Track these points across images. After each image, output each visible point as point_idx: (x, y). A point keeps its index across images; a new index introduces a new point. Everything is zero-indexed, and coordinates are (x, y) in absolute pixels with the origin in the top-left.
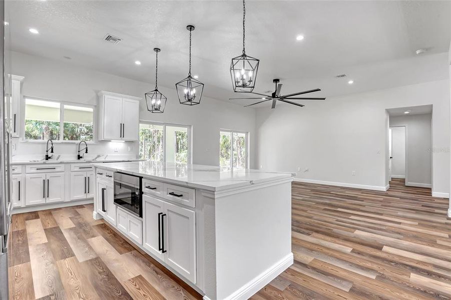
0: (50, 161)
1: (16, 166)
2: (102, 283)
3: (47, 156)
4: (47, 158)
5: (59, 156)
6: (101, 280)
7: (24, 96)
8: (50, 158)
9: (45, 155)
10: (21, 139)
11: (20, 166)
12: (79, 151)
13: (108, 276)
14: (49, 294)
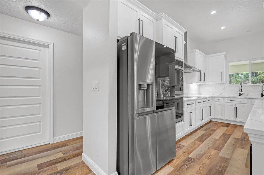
0: (241, 97)
1: (221, 98)
2: (215, 171)
3: (240, 93)
4: (240, 95)
5: (248, 94)
6: (216, 170)
7: (228, 62)
8: (241, 95)
9: (239, 93)
10: (227, 84)
11: (223, 98)
12: (262, 91)
13: (222, 170)
14: (193, 158)
